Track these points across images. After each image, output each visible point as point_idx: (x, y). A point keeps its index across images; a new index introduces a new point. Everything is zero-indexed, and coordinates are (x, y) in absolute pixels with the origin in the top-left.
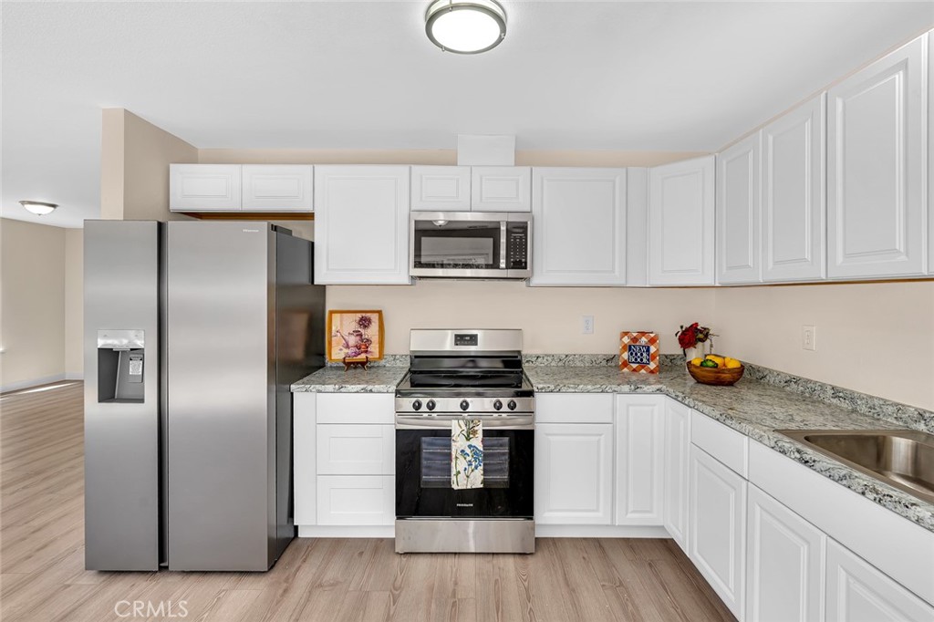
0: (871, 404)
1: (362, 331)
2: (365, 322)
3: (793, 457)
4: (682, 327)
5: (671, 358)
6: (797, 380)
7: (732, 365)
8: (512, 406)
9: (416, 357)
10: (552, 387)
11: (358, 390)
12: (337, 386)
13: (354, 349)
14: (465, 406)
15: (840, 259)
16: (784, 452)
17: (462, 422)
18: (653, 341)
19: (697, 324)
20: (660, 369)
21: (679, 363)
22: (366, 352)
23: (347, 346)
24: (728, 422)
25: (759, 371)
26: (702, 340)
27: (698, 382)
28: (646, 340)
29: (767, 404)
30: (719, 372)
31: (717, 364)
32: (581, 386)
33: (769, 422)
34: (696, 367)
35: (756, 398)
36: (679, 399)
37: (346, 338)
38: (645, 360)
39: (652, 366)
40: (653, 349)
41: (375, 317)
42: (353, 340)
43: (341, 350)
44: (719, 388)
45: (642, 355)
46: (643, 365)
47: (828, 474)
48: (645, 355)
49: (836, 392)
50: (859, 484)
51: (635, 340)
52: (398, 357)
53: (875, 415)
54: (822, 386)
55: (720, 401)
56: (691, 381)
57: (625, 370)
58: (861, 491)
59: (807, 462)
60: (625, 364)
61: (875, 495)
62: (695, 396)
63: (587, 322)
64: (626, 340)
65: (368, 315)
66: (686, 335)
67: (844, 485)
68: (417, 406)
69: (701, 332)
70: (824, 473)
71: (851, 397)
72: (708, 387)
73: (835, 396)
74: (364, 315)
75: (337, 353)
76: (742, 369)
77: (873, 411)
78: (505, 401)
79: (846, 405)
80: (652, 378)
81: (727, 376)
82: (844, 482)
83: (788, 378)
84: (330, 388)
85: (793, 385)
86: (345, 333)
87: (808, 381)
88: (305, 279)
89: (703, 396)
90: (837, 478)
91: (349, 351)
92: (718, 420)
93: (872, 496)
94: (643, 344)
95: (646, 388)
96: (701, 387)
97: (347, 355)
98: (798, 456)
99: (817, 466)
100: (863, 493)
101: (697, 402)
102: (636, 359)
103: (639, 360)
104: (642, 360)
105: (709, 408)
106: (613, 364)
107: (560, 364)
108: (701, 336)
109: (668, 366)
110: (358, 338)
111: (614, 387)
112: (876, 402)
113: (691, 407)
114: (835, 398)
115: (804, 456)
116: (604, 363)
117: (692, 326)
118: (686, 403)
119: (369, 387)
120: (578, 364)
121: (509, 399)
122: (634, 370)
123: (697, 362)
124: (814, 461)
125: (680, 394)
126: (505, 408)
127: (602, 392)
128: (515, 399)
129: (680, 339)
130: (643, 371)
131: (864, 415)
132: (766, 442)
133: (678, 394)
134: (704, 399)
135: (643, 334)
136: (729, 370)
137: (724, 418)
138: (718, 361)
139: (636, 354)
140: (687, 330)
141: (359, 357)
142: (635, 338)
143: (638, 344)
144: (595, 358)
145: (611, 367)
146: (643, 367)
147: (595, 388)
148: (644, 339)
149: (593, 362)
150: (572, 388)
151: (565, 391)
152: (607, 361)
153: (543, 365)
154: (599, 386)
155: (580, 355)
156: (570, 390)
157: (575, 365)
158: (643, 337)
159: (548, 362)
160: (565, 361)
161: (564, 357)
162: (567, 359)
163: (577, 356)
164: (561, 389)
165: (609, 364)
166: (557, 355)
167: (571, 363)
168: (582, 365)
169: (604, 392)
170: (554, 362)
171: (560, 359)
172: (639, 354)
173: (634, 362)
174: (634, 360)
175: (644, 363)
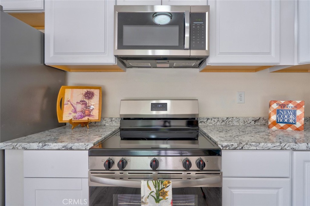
1: (87, 101)
2: (89, 95)
8: (201, 165)
9: (125, 119)
10: (235, 145)
11: (60, 147)
12: (41, 144)
13: (80, 113)
14: (155, 165)
17: (151, 183)
18: (298, 106)
22: (89, 115)
23: (75, 112)
28: (293, 106)
32: (262, 144)
37: (75, 105)
38: (291, 121)
39: (298, 125)
40: (299, 113)
41: (97, 92)
42: (79, 107)
43: (70, 114)
45: (289, 116)
48: (291, 117)
51: (283, 106)
52: (113, 119)
57: (274, 128)
60: (274, 124)
63: (240, 96)
64: (275, 106)
65: (92, 90)
68: (109, 165)
74: (89, 90)
75: (67, 116)
78: (193, 160)
84: (35, 145)
86: (74, 102)
88: (37, 61)
91: (76, 115)
94: (290, 108)
97: (75, 118)
102: (283, 120)
103: (286, 121)
104: (288, 121)
106: (259, 124)
110: (84, 106)
116: (253, 123)
119: (70, 145)
120: (236, 124)
121: (197, 158)
122: (282, 128)
126: (194, 167)
127: (281, 149)
128: (203, 158)
130: (289, 129)
139: (284, 117)
141: (84, 119)
142: (282, 104)
143: (285, 108)
144: (247, 120)
145: (257, 125)
146: (289, 126)
147: (275, 145)
148: (291, 105)
149: (245, 123)
150: (254, 146)
151: (247, 149)
152: (255, 121)
153: (212, 124)
154: (278, 144)
155: (237, 118)
156: (252, 148)
157: (233, 124)
158: (290, 104)
159: (215, 123)
160: (226, 122)
161: (226, 119)
162: (227, 120)
163: (234, 118)
164: (243, 147)
165: (256, 124)
166: (222, 118)
167: (230, 123)
168: (238, 124)
169: (283, 150)
170: (219, 122)
171: (223, 121)
172: (286, 117)
173: (281, 123)
174: (281, 121)
175: (290, 123)
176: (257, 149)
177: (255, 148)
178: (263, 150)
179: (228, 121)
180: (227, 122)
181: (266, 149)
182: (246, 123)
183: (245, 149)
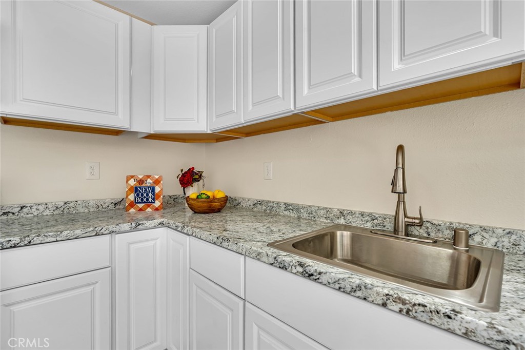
0: (309, 211)
3: (294, 271)
4: (182, 171)
5: (175, 199)
6: (260, 203)
7: (220, 195)
10: (16, 240)
15: (306, 90)
16: (283, 267)
18: (157, 182)
19: (193, 168)
20: (164, 206)
21: (180, 201)
24: (225, 244)
25: (235, 200)
26: (197, 180)
27: (195, 212)
28: (151, 182)
29: (249, 222)
30: (211, 202)
31: (209, 197)
33: (259, 237)
34: (193, 200)
35: (239, 219)
36: (179, 229)
38: (150, 200)
39: (157, 204)
40: (157, 189)
44: (211, 215)
45: (147, 195)
46: (148, 204)
47: (337, 286)
48: (150, 195)
49: (288, 207)
50: (378, 294)
51: (141, 181)
53: (313, 218)
54: (278, 203)
55: (214, 226)
56: (189, 213)
57: (132, 210)
58: (381, 302)
59: (312, 275)
60: (132, 205)
61: (401, 306)
62: (193, 224)
63: (92, 168)
64: (132, 182)
66: (185, 176)
67: (358, 297)
69: (196, 174)
70: (332, 285)
71: (296, 208)
72: (203, 215)
73: (287, 209)
76: (226, 199)
77: (311, 215)
79: (293, 214)
80: (157, 214)
81: (216, 205)
82: (359, 293)
83: (256, 202)
85: (259, 207)
87: (268, 202)
89: (200, 222)
90: (349, 290)
92: (215, 243)
93: (397, 307)
94: (149, 185)
95: (148, 224)
96: (198, 216)
98: (301, 269)
99: (324, 278)
100: (384, 305)
101: (194, 229)
102: (142, 200)
103: (145, 200)
104: (147, 200)
105: (206, 233)
106: (121, 207)
107: (57, 212)
108: (197, 177)
109: (171, 203)
111: (112, 228)
112: (313, 209)
113: (189, 235)
114: (286, 210)
115: (308, 269)
116: (112, 206)
117: (189, 169)
118: (185, 231)
120: (82, 210)
122: (141, 210)
123: (194, 196)
124: (320, 273)
125: (180, 225)
127: (96, 235)
129: (180, 180)
130: (149, 210)
131: (306, 219)
132: (265, 259)
133: (178, 224)
134: (201, 225)
135: (149, 177)
136: (218, 199)
137: (221, 242)
138: (209, 194)
139: (142, 195)
140: (186, 173)
142: (141, 180)
143: (144, 185)
144: (102, 203)
145: (118, 209)
146: (149, 206)
147: (86, 231)
148: (149, 181)
149: (99, 207)
150: (52, 236)
151: (39, 242)
152: (115, 204)
153: (32, 215)
154: (92, 229)
155: (83, 201)
156: (47, 240)
157: (77, 212)
158: (149, 179)
159: (39, 212)
160: (62, 209)
161: (63, 204)
162: (66, 206)
163: (79, 202)
164: (32, 241)
165: (117, 207)
166: (54, 203)
167: (72, 209)
168: (86, 211)
169: (99, 235)
170: (48, 210)
171: (57, 207)
172: (145, 195)
173: (140, 203)
174: (140, 201)
175: (149, 202)
176: (58, 240)
177: (54, 239)
178: (68, 239)
179: (68, 207)
180: (66, 209)
181: (72, 238)
182: (101, 207)
183: (35, 242)
